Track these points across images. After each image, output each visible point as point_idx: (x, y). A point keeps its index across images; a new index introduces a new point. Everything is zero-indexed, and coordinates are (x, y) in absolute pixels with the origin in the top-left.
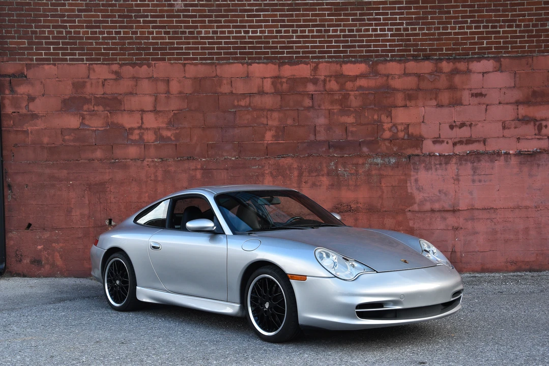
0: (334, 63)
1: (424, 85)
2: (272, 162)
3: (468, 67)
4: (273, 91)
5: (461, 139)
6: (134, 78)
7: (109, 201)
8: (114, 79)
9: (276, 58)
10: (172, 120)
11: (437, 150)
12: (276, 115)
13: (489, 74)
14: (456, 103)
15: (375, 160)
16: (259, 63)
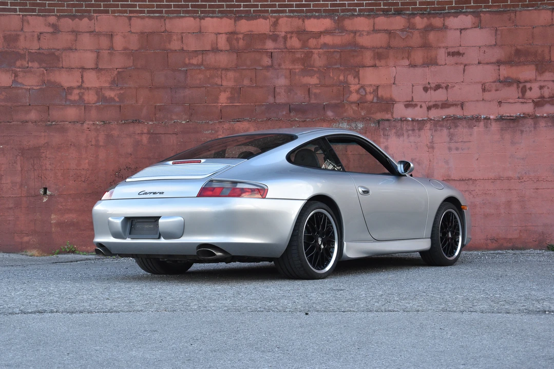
0: (296, 18)
1: (395, 43)
2: (226, 126)
3: (444, 24)
4: (228, 48)
5: (437, 103)
6: (73, 31)
7: (44, 168)
8: (51, 33)
9: (231, 12)
10: (116, 78)
11: (410, 114)
12: (231, 74)
13: (468, 31)
14: (431, 62)
15: (340, 125)
16: (212, 17)
